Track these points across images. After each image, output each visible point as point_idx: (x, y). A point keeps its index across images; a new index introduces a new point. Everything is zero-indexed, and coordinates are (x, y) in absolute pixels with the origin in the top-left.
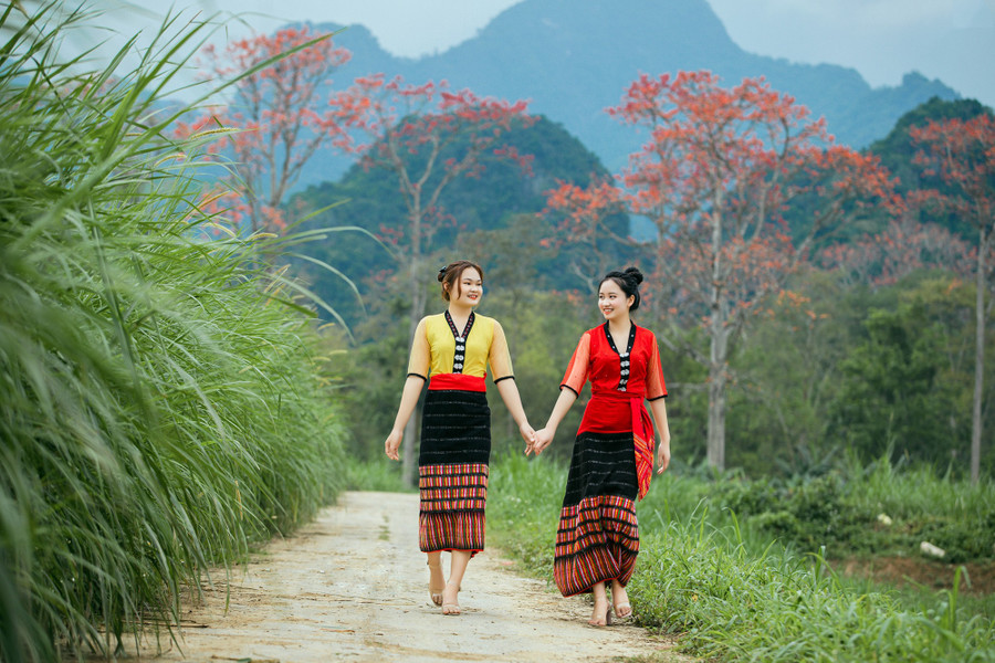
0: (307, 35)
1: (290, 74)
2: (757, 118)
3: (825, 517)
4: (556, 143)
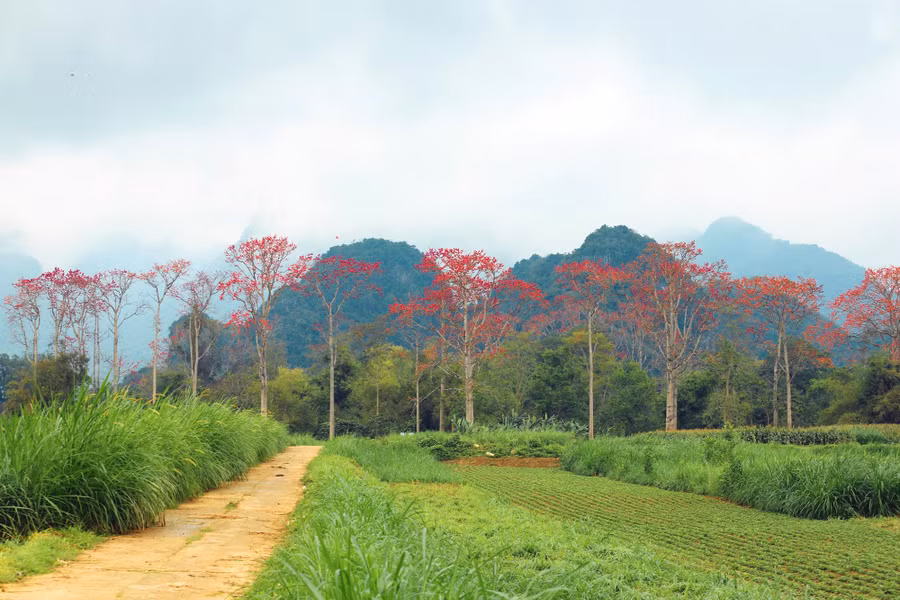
0: (277, 238)
1: (269, 256)
2: (480, 268)
3: (455, 446)
4: (412, 256)
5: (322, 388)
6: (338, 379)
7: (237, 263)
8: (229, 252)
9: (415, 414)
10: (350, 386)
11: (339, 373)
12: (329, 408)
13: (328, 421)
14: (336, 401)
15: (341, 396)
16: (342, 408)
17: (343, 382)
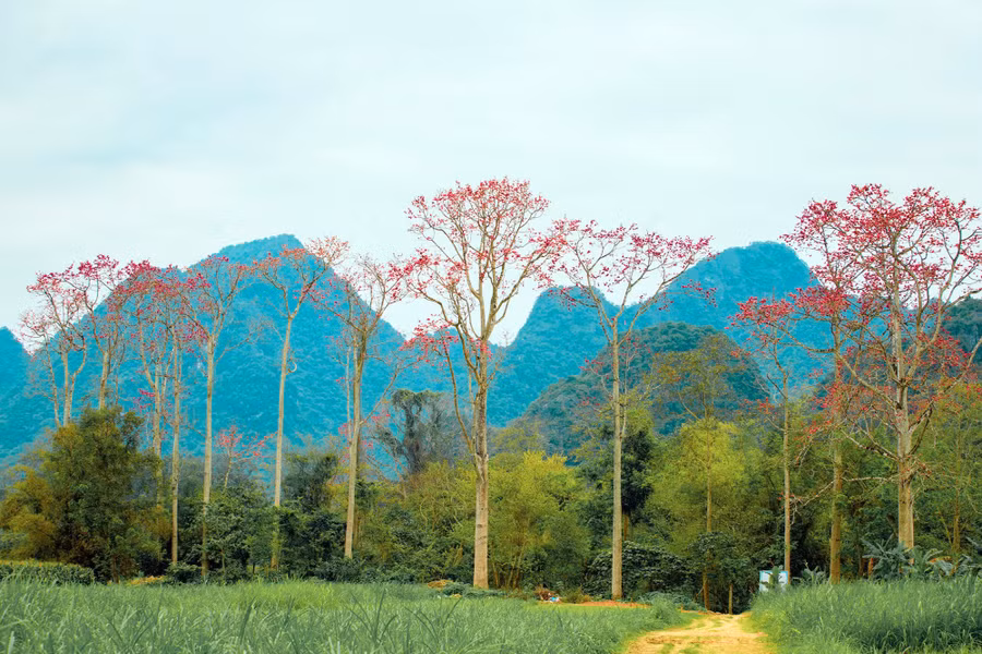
5: (600, 486)
6: (628, 468)
7: (429, 232)
8: (415, 210)
9: (782, 533)
10: (649, 480)
11: (631, 458)
12: (611, 523)
13: (610, 546)
14: (626, 509)
15: (635, 499)
16: (635, 523)
17: (636, 473)
